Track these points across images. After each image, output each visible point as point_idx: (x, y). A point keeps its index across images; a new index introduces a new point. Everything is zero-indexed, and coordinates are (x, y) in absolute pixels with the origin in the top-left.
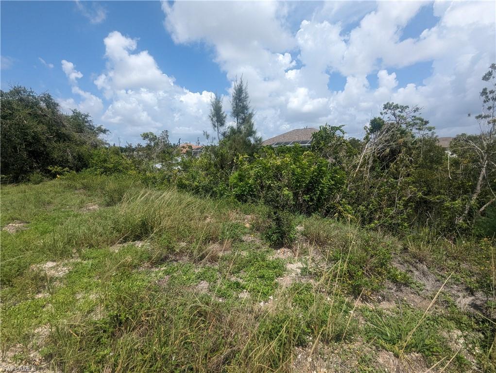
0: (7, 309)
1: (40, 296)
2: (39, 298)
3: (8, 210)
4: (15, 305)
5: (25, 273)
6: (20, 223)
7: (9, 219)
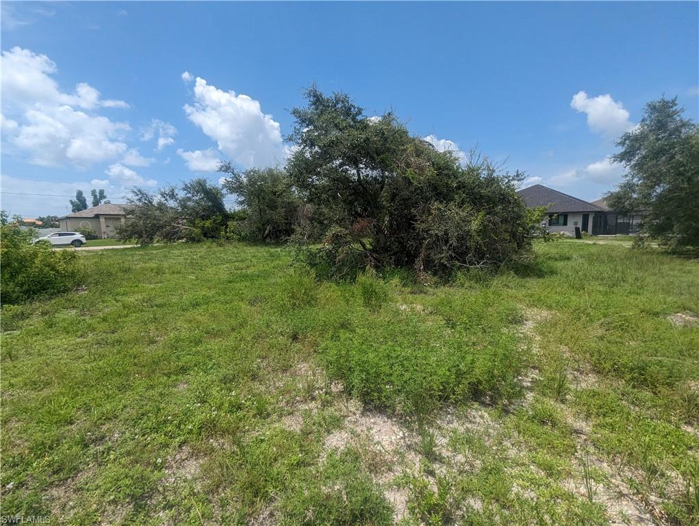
0: (641, 418)
1: (690, 429)
2: (686, 431)
3: (682, 294)
4: (652, 419)
5: (678, 385)
6: (693, 316)
7: (679, 307)
